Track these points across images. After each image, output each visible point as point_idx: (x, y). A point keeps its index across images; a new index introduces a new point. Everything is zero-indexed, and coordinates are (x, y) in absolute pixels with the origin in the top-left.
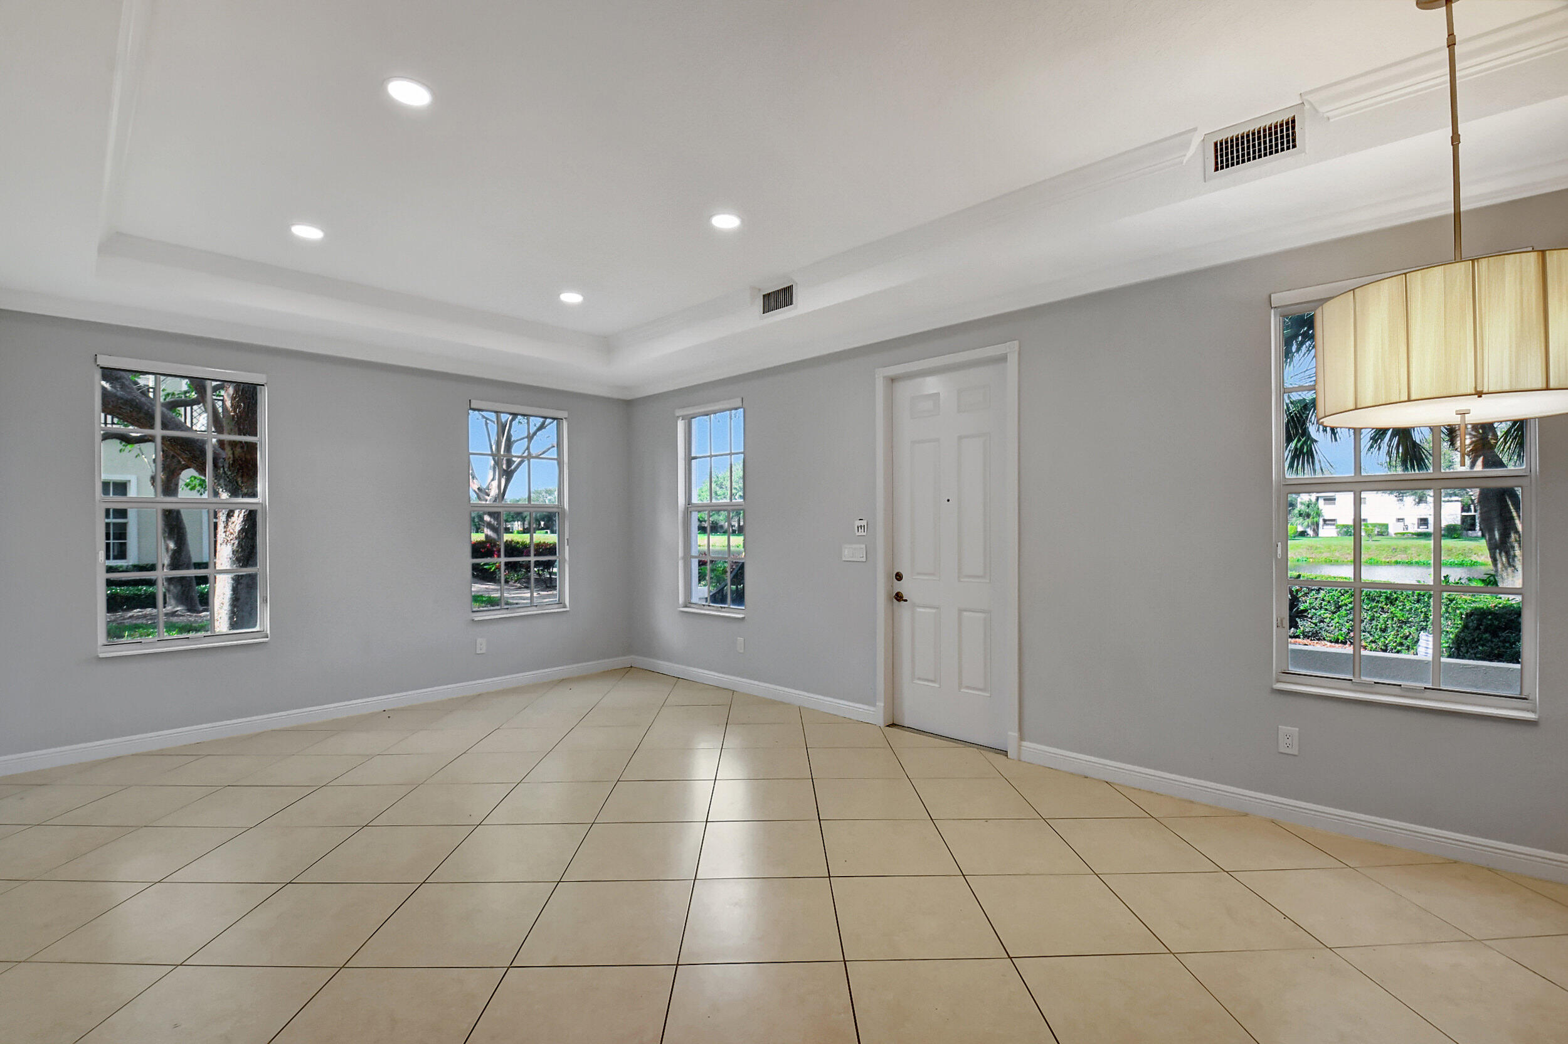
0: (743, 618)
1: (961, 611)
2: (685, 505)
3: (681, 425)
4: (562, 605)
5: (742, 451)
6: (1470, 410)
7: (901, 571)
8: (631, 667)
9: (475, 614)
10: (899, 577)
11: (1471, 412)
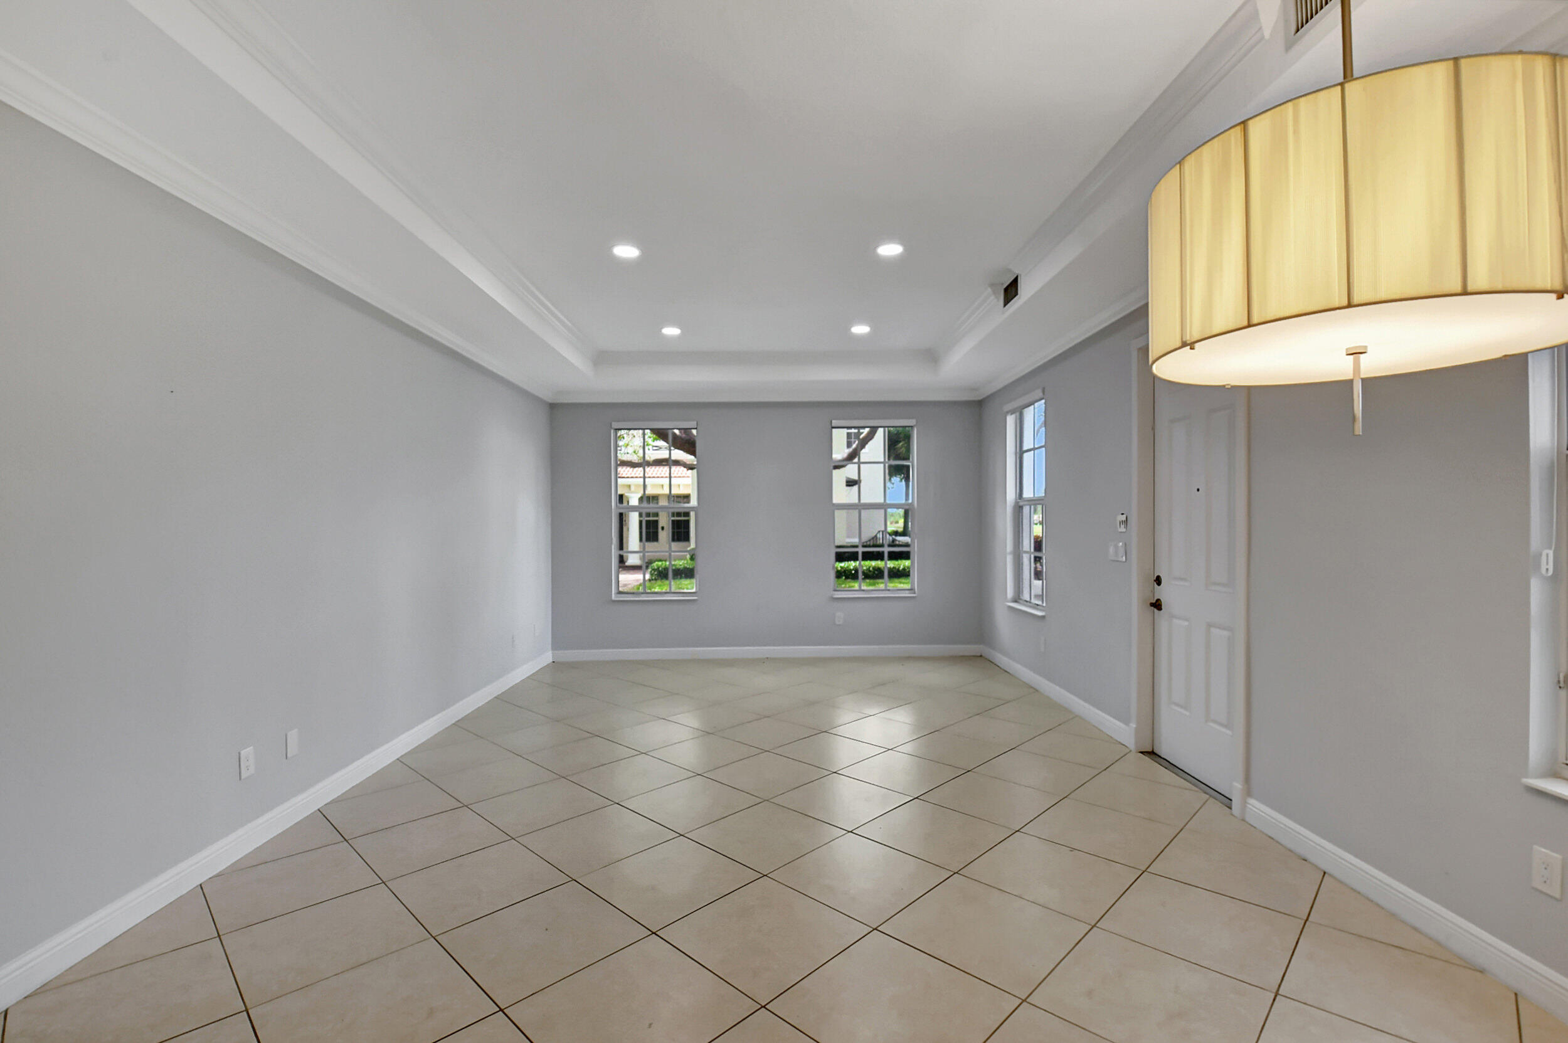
0: (1043, 617)
1: (1210, 625)
2: (1016, 499)
3: (1011, 420)
4: (913, 591)
5: (1043, 444)
6: (1366, 347)
7: (1161, 575)
8: (981, 656)
9: (836, 593)
10: (1158, 581)
11: (1369, 350)
